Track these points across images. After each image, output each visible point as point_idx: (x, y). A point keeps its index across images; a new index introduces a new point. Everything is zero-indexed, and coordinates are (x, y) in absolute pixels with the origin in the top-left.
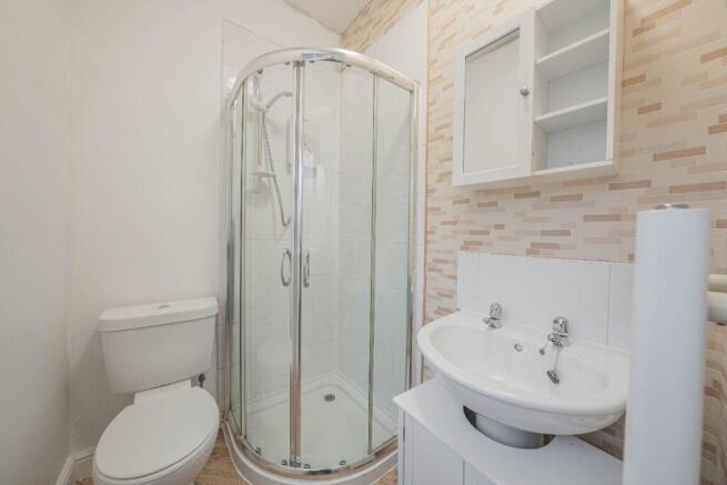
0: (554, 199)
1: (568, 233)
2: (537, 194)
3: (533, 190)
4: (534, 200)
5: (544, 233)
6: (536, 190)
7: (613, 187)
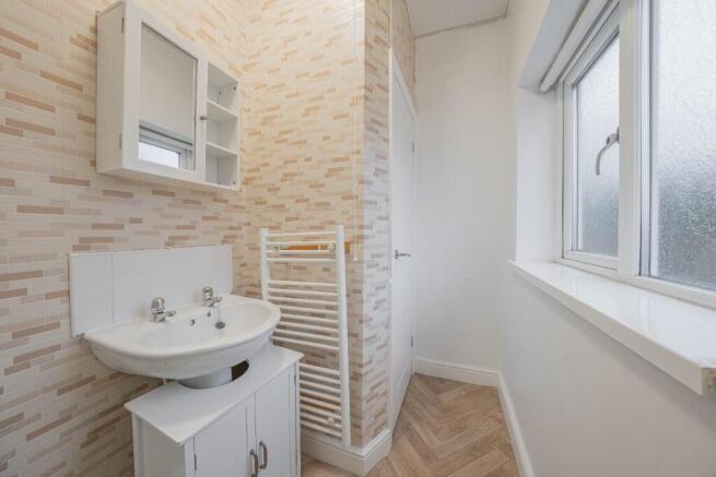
0: (185, 201)
1: (193, 228)
2: (173, 194)
3: (169, 190)
4: (169, 200)
5: (178, 227)
6: (173, 191)
7: (215, 200)
